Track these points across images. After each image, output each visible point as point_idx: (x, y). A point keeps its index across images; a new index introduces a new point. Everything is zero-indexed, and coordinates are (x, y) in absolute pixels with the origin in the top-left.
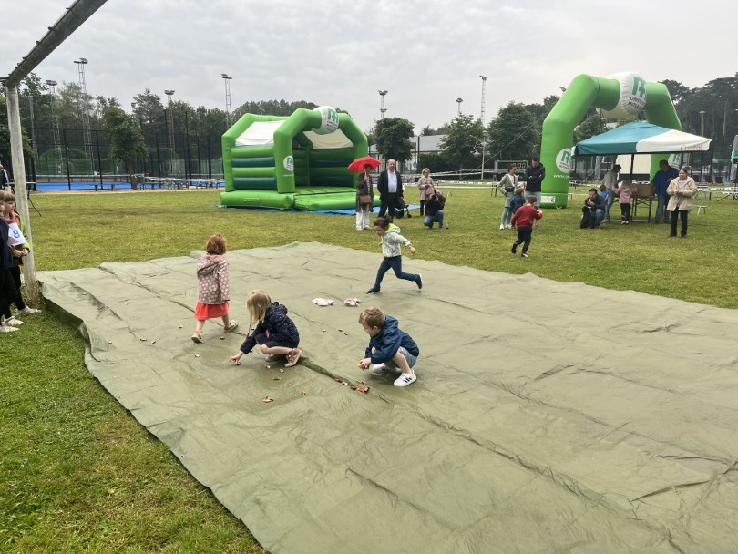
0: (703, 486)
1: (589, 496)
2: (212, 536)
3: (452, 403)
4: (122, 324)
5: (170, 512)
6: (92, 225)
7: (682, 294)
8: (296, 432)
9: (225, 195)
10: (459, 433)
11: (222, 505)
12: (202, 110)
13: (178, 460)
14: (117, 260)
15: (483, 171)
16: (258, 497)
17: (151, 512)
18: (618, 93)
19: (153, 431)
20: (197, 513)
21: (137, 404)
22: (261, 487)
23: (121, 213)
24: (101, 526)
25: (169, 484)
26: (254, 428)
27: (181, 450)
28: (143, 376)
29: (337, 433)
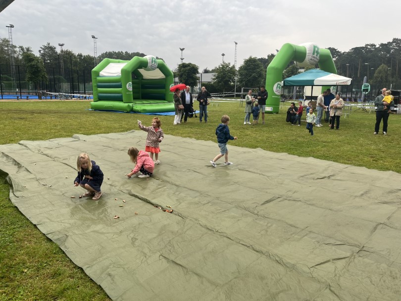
0: (346, 259)
1: (288, 266)
2: (83, 295)
3: (217, 218)
4: (32, 176)
5: (59, 282)
6: (15, 119)
7: (336, 159)
8: (132, 235)
9: (93, 103)
10: (221, 234)
11: (89, 277)
12: (80, 56)
13: (64, 253)
14: (29, 139)
15: (235, 93)
16: (110, 272)
17: (48, 281)
18: (305, 54)
19: (49, 236)
20: (74, 282)
21: (40, 221)
22: (111, 266)
23: (32, 112)
24: (19, 291)
25: (58, 266)
26: (108, 233)
27: (66, 247)
28: (44, 205)
29: (155, 235)
